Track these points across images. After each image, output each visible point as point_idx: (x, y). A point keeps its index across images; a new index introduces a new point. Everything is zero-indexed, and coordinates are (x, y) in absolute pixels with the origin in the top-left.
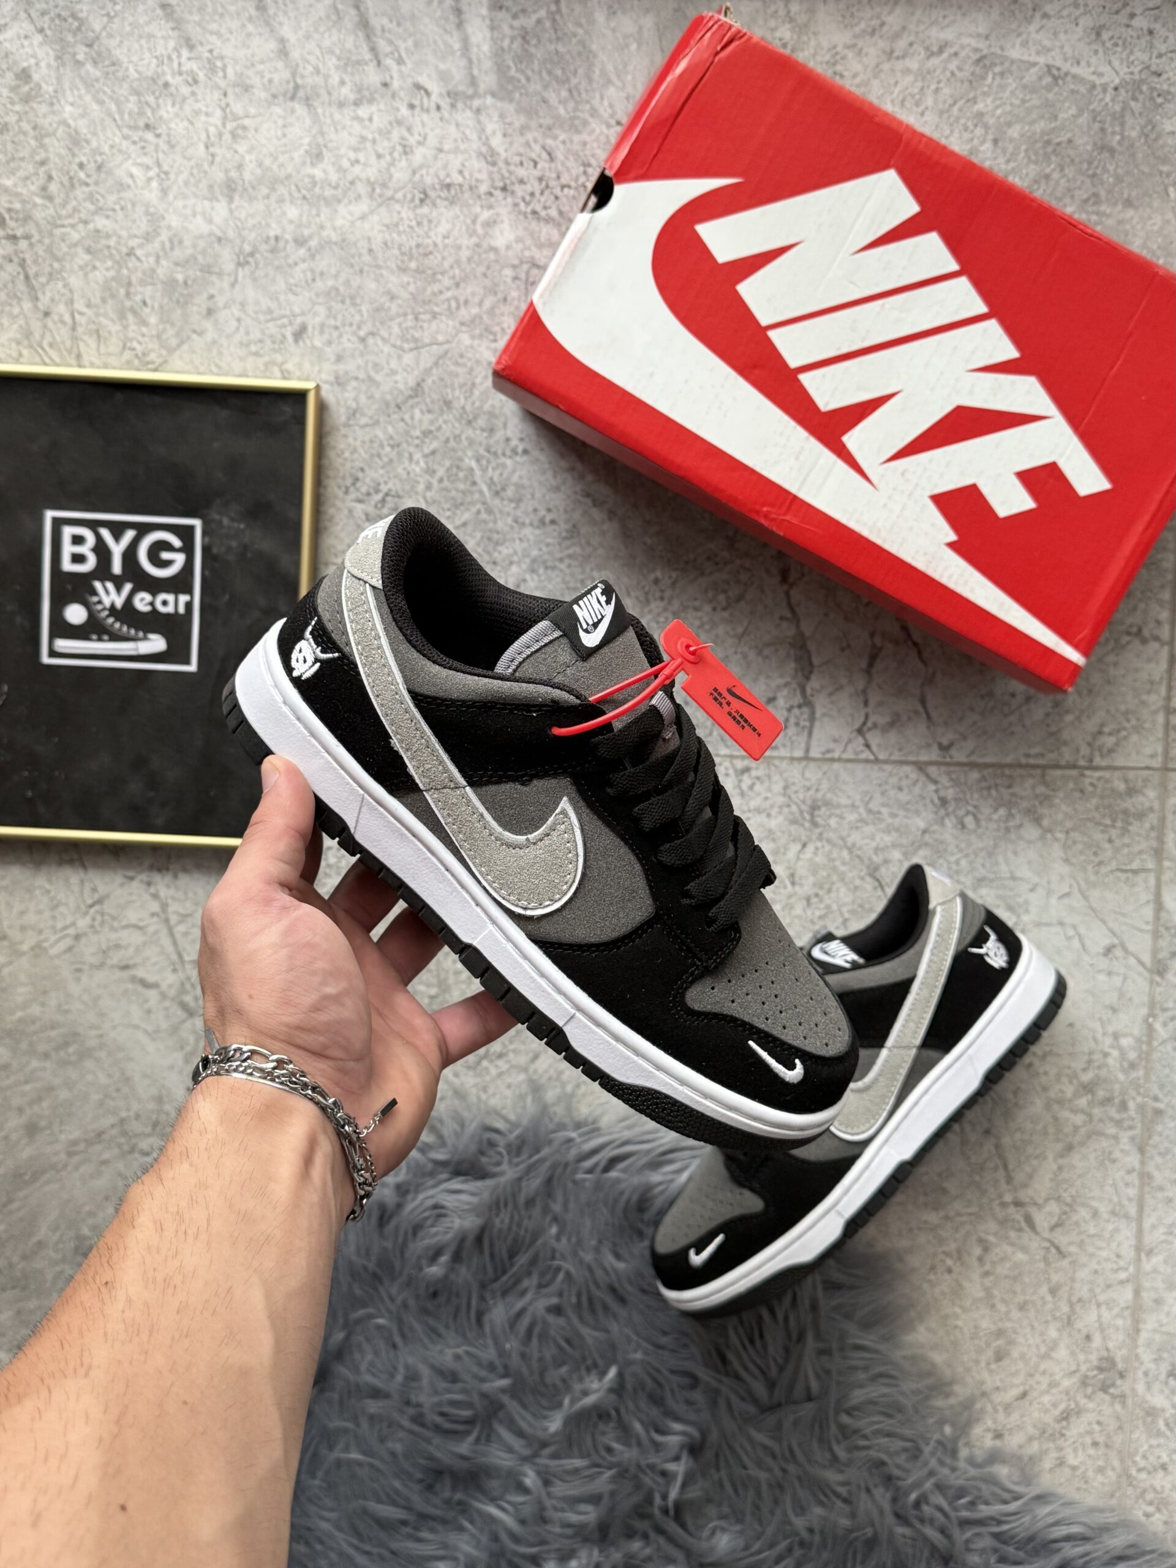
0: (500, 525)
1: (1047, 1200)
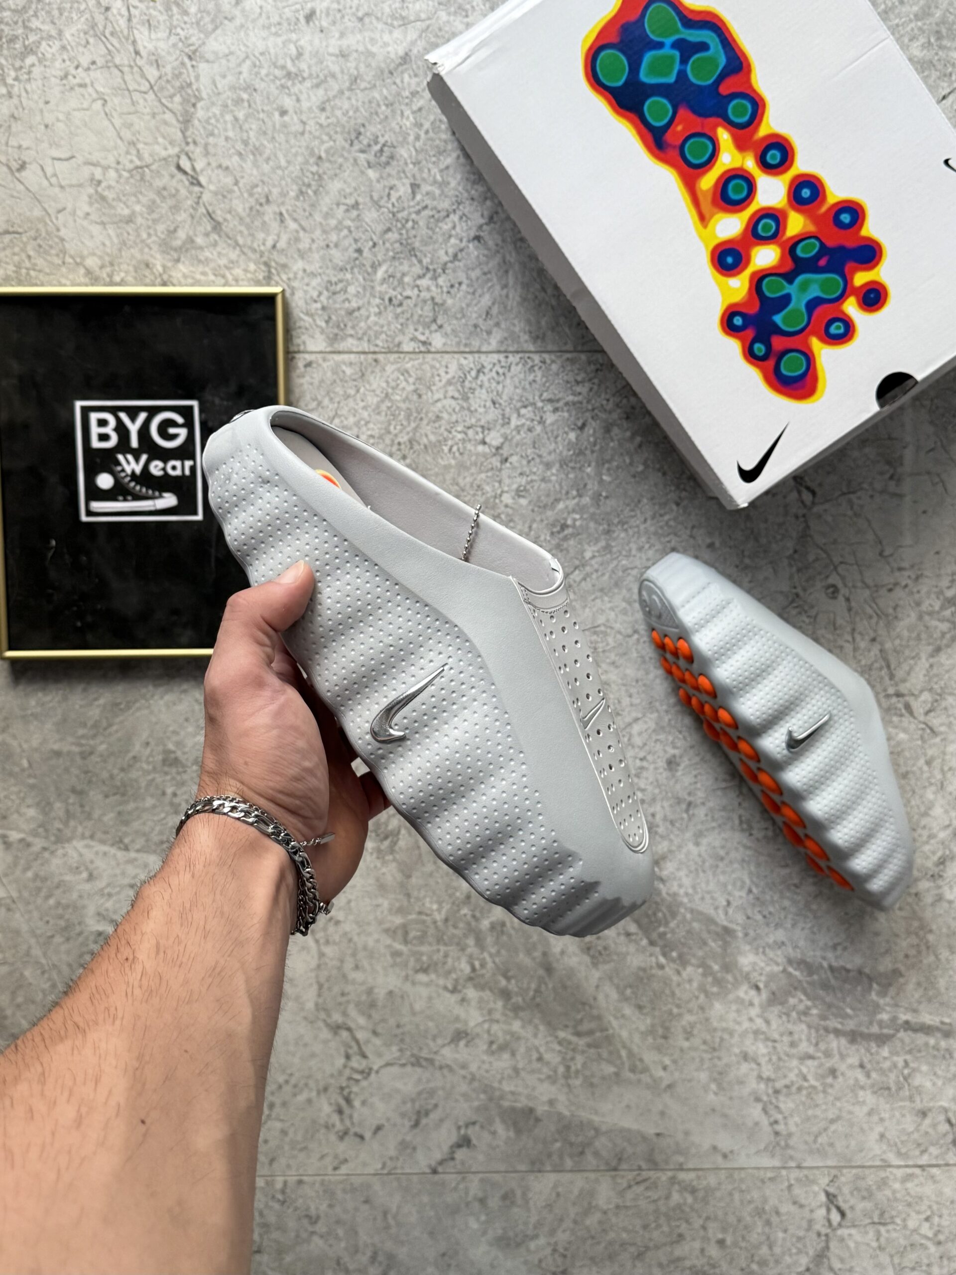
1: (921, 691)
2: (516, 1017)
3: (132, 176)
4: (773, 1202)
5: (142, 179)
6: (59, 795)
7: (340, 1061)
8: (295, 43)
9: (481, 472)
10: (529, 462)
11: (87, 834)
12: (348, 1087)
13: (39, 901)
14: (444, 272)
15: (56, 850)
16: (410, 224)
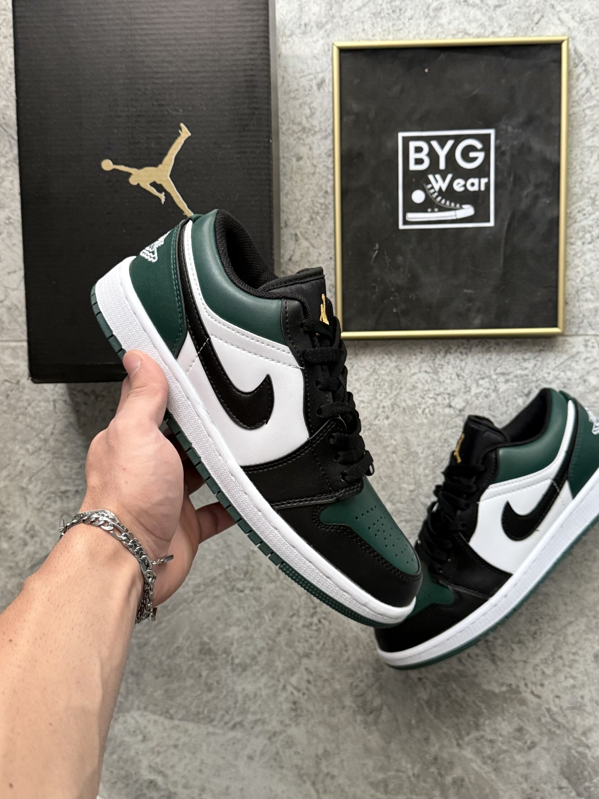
8: (309, 105)
11: (142, 706)
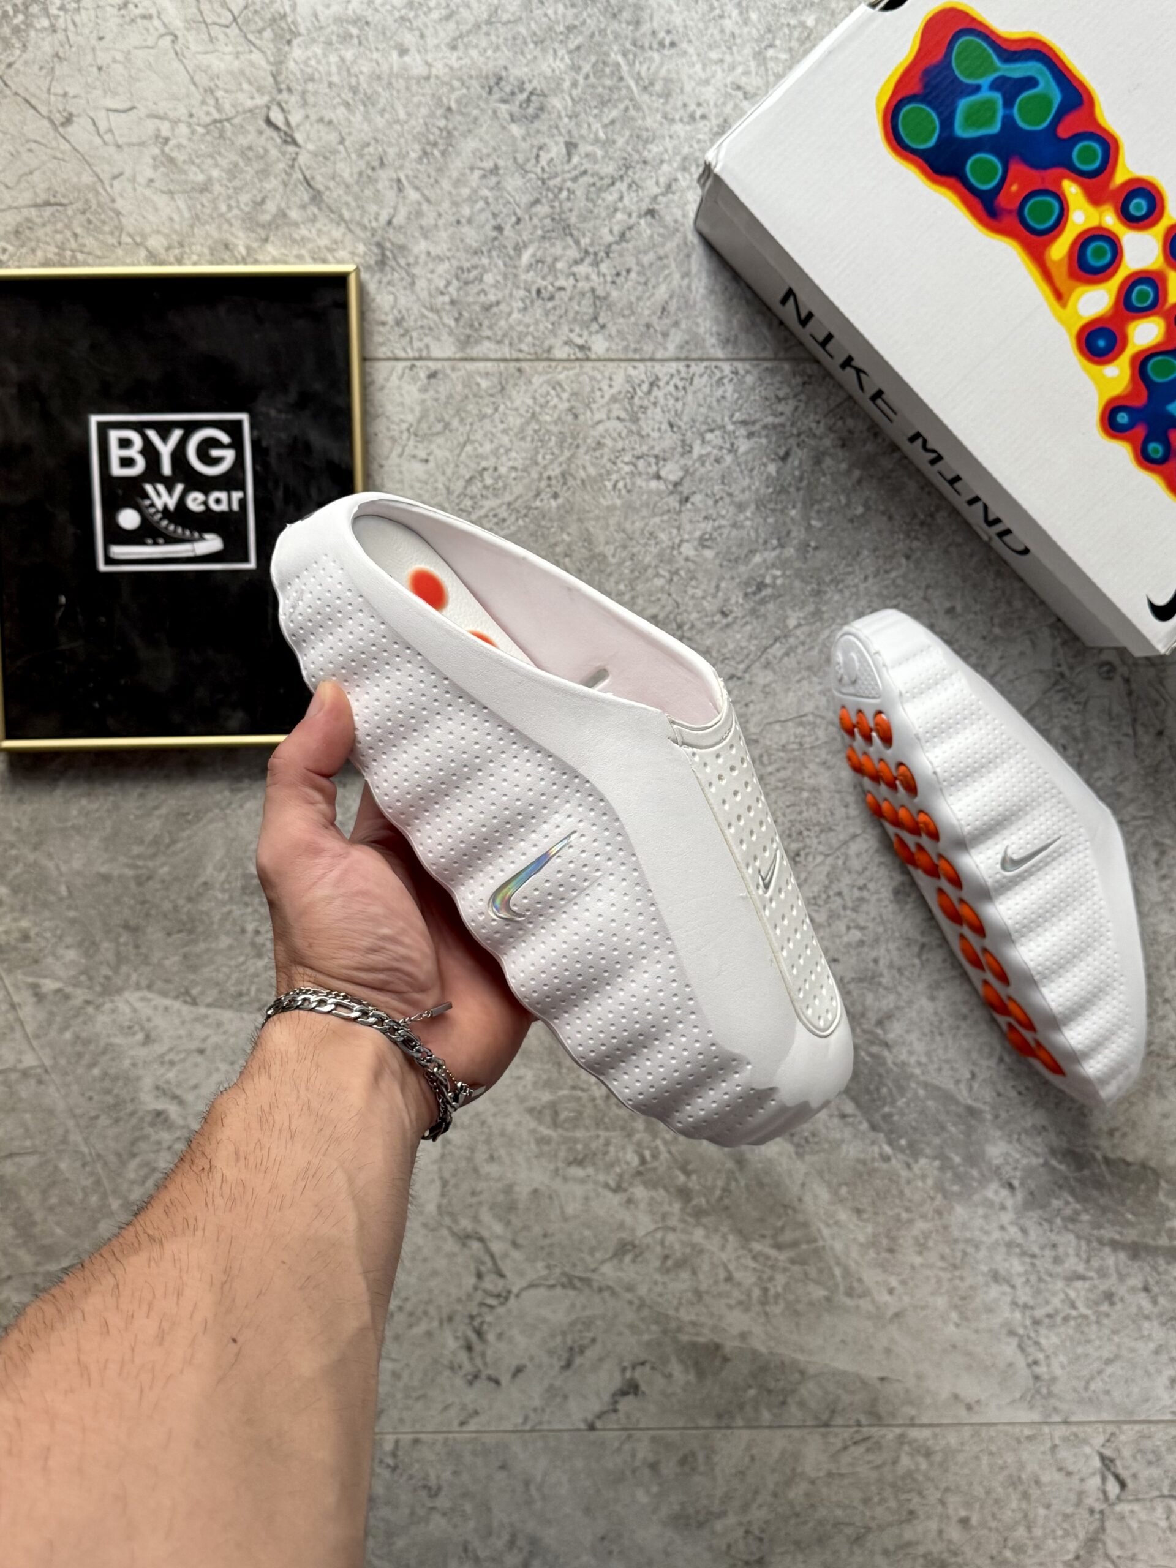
0: (649, 122)
2: (698, 1224)
3: (208, 133)
4: (1032, 1467)
5: (222, 136)
6: (107, 932)
7: (472, 1280)
9: (654, 515)
10: (716, 502)
11: (144, 983)
12: (480, 1315)
13: (80, 1071)
14: (608, 254)
15: (103, 1004)
16: (564, 194)
